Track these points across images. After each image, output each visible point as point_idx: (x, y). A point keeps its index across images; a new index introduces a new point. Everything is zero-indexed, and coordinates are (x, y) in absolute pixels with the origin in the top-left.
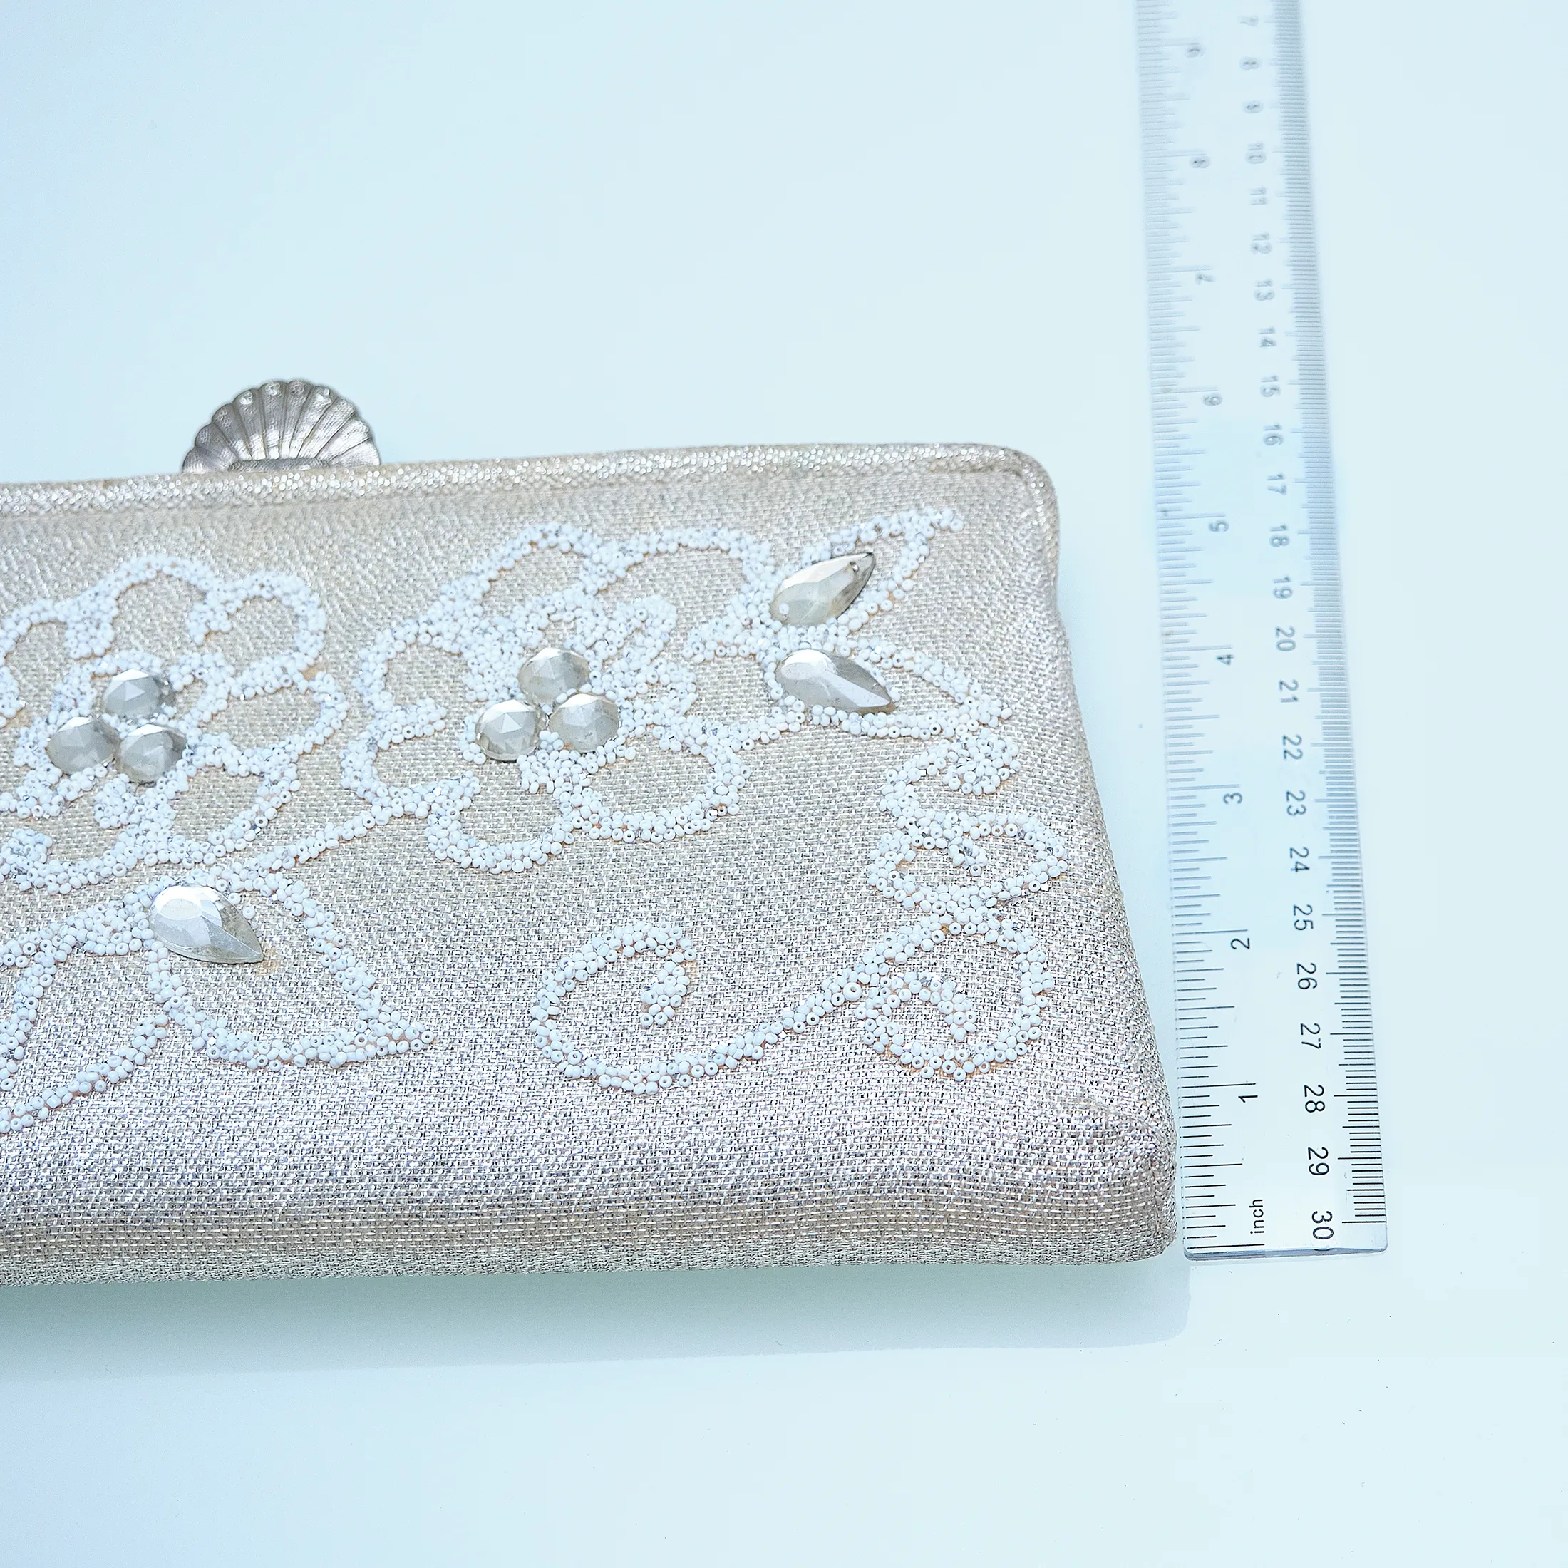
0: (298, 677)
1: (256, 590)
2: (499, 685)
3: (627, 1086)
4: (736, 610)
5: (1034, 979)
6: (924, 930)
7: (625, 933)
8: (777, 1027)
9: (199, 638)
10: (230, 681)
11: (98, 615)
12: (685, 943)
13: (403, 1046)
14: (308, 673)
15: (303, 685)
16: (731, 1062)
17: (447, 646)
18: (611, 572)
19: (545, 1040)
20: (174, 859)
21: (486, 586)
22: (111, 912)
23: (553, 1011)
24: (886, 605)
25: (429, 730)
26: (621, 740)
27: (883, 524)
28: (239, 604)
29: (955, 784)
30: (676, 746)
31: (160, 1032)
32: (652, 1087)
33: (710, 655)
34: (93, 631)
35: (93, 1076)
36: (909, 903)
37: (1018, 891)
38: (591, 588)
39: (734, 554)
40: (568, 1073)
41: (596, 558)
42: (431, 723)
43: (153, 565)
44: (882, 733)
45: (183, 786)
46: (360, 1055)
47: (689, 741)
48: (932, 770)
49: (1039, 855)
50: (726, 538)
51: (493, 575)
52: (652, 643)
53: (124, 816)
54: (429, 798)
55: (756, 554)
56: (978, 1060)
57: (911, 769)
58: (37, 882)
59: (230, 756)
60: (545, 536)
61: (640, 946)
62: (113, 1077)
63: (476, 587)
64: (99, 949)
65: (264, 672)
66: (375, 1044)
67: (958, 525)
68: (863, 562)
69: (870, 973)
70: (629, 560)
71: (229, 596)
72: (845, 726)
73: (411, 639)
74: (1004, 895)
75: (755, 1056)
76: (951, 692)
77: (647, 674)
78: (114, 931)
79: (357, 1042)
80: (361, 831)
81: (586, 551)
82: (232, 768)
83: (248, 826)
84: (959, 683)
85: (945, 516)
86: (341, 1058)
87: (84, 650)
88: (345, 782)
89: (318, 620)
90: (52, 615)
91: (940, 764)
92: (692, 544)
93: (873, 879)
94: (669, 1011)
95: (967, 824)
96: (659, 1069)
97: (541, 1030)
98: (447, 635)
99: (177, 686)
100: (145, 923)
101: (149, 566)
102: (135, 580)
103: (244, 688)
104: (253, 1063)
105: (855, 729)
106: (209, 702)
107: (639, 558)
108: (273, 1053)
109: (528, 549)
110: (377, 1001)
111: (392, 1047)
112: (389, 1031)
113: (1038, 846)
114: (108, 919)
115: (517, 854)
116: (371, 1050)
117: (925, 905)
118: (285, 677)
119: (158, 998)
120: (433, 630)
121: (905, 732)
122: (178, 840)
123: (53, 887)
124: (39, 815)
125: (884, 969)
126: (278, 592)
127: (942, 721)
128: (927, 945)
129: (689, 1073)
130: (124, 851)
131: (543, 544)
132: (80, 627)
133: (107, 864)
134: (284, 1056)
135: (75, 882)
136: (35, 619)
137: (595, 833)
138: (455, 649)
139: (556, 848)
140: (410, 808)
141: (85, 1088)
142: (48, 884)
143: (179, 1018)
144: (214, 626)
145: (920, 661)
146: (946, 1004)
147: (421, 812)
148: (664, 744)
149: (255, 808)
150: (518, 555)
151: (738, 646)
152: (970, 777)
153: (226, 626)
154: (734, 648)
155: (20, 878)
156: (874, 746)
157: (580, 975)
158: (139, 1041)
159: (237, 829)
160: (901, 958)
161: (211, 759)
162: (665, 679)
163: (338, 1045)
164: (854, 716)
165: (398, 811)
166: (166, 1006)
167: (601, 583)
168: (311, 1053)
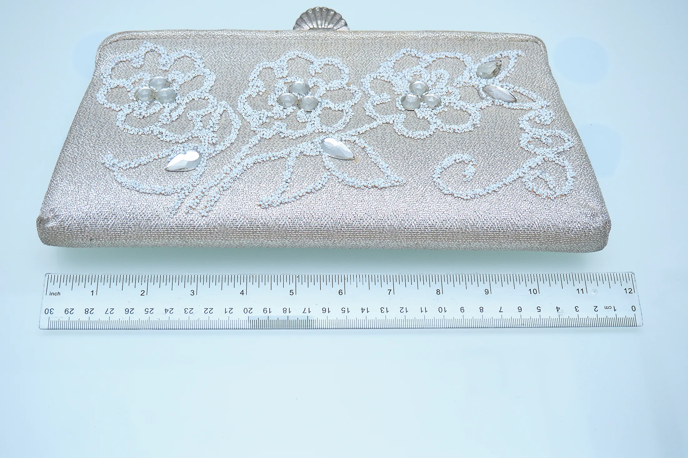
0: (345, 86)
1: (327, 62)
2: (404, 90)
3: (462, 197)
4: (466, 73)
5: (570, 174)
6: (539, 159)
7: (456, 156)
8: (502, 183)
9: (313, 74)
10: (326, 86)
11: (283, 67)
12: (473, 160)
13: (398, 184)
14: (348, 84)
15: (347, 88)
16: (490, 192)
17: (386, 80)
18: (428, 62)
19: (438, 184)
20: (324, 131)
21: (394, 64)
22: (309, 144)
23: (439, 176)
24: (508, 75)
25: (386, 101)
26: (443, 106)
27: (502, 53)
28: (323, 65)
29: (539, 122)
30: (458, 108)
31: (329, 177)
32: (469, 198)
33: (461, 85)
34: (282, 71)
35: (312, 188)
36: (533, 152)
37: (562, 150)
38: (423, 66)
39: (461, 59)
40: (445, 193)
41: (424, 58)
42: (387, 99)
43: (296, 54)
44: (515, 108)
45: (320, 113)
46: (387, 185)
47: (462, 107)
48: (531, 118)
49: (566, 141)
50: (459, 55)
51: (395, 61)
52: (445, 82)
53: (306, 119)
54: (393, 119)
55: (468, 59)
56: (557, 194)
57: (526, 117)
58: (286, 135)
59: (332, 105)
60: (407, 52)
61: (461, 160)
62: (317, 188)
63: (391, 64)
64: (308, 154)
65: (335, 84)
66: (391, 183)
67: (523, 55)
68: (499, 63)
69: (526, 170)
70: (433, 59)
71: (320, 63)
72: (504, 106)
73: (375, 77)
74: (558, 151)
75: (496, 190)
76: (532, 98)
77: (445, 90)
78: (311, 149)
79: (385, 182)
80: (375, 126)
81: (420, 56)
82: (333, 108)
83: (343, 124)
84: (535, 96)
85: (520, 52)
86: (382, 186)
87: (281, 76)
88: (367, 114)
89: (347, 71)
90: (269, 66)
91: (533, 116)
92: (449, 56)
93: (522, 145)
94: (471, 177)
95: (545, 132)
96: (470, 193)
97: (437, 181)
98: (385, 77)
99: (311, 86)
100: (321, 147)
101: (294, 54)
102: (291, 58)
103: (330, 88)
104: (356, 186)
105: (507, 106)
106: (322, 91)
107: (435, 59)
108: (362, 184)
109: (403, 55)
110: (390, 171)
111: (395, 184)
112: (394, 180)
113: (565, 139)
114: (309, 146)
115: (422, 134)
116: (390, 184)
117: (537, 153)
118: (341, 85)
119: (327, 168)
120: (381, 75)
121: (522, 108)
122: (324, 126)
123: (290, 137)
124: (280, 118)
125: (529, 169)
126: (333, 63)
127: (532, 105)
128: (540, 163)
129: (479, 194)
130: (309, 129)
131: (407, 54)
132: (278, 69)
133: (305, 132)
134: (365, 184)
135: (297, 136)
136: (264, 67)
137: (441, 130)
138: (388, 80)
139: (432, 133)
140: (388, 121)
141: (309, 191)
142: (289, 136)
143: (334, 173)
144: (317, 71)
145: (521, 90)
146: (547, 179)
147: (391, 122)
148: (455, 108)
149: (344, 119)
150: (400, 56)
151: (469, 83)
152: (543, 120)
153: (320, 71)
154: (468, 84)
155: (281, 134)
156: (513, 111)
157: (445, 167)
158: (323, 179)
159: (339, 125)
160: (533, 166)
161: (326, 106)
162: (450, 91)
163: (380, 182)
164: (506, 103)
165: (385, 121)
166: (330, 170)
167: (426, 65)
168: (373, 184)
